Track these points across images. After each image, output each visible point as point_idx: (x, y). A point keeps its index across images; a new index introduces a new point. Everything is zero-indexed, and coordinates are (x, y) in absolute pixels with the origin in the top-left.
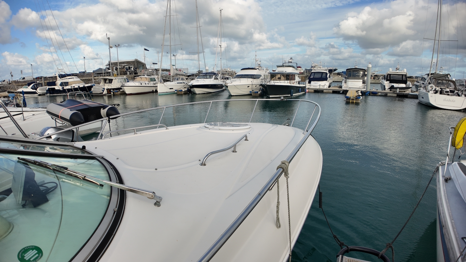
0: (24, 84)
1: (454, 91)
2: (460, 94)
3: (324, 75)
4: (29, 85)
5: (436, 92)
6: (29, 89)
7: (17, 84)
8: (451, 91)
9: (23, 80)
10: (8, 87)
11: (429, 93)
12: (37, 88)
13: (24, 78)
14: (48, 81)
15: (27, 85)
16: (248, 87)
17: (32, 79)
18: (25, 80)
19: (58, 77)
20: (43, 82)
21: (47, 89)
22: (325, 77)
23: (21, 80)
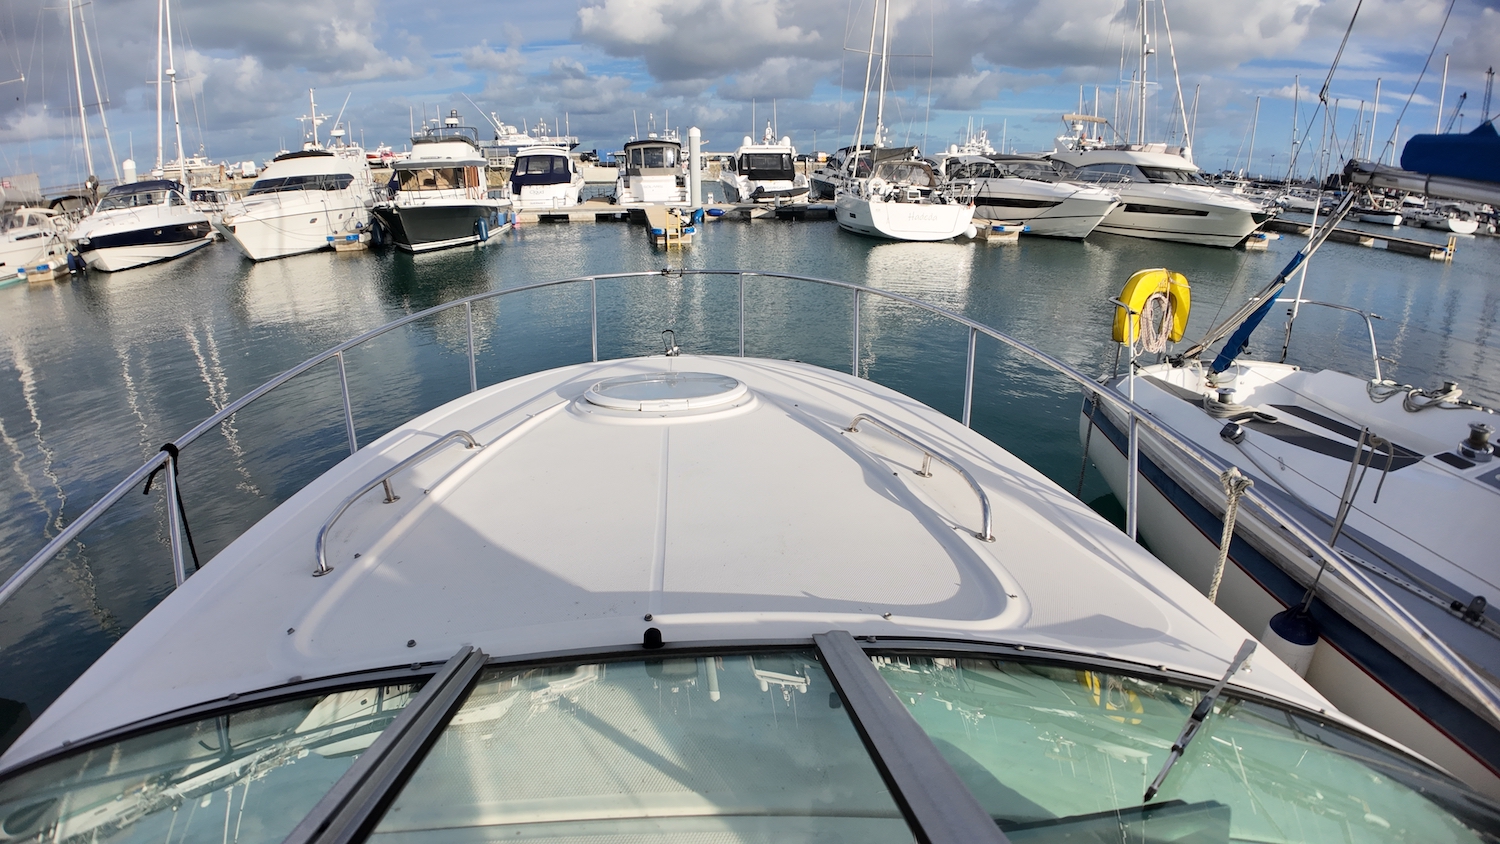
1: (930, 191)
2: (947, 198)
3: (559, 164)
5: (887, 199)
8: (925, 193)
11: (870, 203)
16: (313, 221)
22: (562, 172)
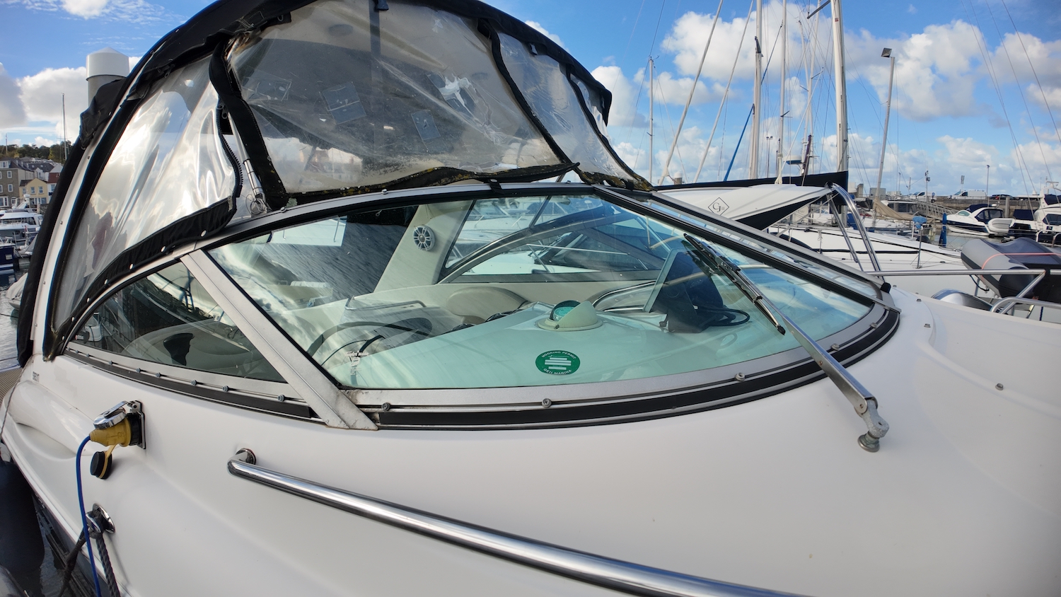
0: (962, 205)
4: (972, 209)
6: (971, 219)
7: (947, 205)
9: (963, 198)
10: (928, 208)
12: (990, 219)
13: (965, 194)
14: (1018, 208)
15: (969, 209)
17: (984, 198)
18: (967, 198)
19: (1043, 202)
20: (1006, 207)
21: (1012, 225)
23: (959, 197)
